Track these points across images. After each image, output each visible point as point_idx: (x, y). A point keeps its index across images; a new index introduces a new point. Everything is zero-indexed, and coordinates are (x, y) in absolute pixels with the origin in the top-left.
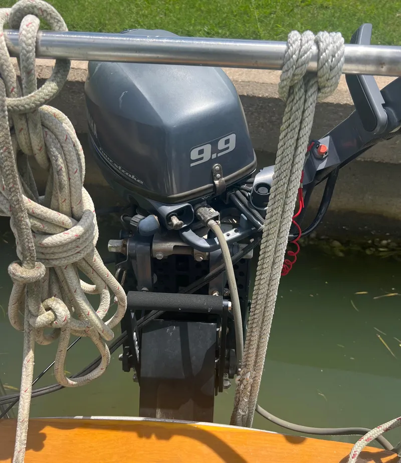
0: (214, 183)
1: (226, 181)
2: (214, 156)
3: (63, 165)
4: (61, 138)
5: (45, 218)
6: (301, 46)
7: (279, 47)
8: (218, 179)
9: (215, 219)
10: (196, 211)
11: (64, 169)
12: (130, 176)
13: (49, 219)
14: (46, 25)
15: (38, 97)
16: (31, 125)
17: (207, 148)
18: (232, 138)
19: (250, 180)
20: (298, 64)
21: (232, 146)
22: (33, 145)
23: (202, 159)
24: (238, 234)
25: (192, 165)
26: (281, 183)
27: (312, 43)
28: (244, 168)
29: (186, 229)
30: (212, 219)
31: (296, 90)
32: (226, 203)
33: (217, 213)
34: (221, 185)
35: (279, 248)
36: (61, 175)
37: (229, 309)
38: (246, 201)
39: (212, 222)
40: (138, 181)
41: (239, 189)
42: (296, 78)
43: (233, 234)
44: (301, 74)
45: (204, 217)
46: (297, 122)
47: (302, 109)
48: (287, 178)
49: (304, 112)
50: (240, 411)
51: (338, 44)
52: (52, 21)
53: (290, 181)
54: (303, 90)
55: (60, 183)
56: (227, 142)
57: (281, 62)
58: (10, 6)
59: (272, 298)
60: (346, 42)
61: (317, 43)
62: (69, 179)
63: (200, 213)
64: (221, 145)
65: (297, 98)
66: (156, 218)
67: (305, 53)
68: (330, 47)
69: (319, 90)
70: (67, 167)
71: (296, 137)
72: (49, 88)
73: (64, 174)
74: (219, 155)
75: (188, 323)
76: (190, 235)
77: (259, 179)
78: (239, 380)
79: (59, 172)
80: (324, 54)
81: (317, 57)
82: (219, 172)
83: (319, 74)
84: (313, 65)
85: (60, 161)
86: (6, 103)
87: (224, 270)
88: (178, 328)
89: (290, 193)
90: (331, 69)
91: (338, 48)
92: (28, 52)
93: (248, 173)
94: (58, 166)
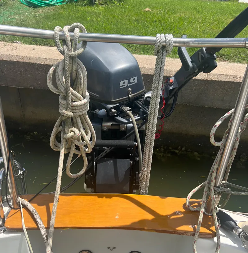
0: (129, 96)
1: (134, 96)
2: (129, 85)
3: (82, 76)
4: (82, 67)
5: (75, 95)
6: (160, 38)
7: (154, 38)
8: (130, 95)
9: (129, 110)
10: (121, 108)
11: (82, 78)
12: (94, 94)
13: (76, 95)
14: (81, 31)
15: (78, 52)
16: (74, 62)
17: (126, 81)
18: (136, 78)
19: (143, 97)
20: (160, 43)
21: (136, 81)
22: (73, 69)
23: (124, 85)
24: (139, 117)
25: (120, 88)
26: (156, 83)
27: (163, 37)
28: (141, 91)
29: (117, 116)
30: (128, 110)
31: (160, 51)
32: (133, 106)
33: (130, 108)
34: (132, 97)
35: (156, 109)
36: (81, 80)
37: (136, 146)
38: (142, 104)
39: (128, 111)
40: (97, 96)
41: (139, 100)
42: (159, 47)
43: (137, 117)
44: (161, 46)
45: (125, 110)
46: (160, 62)
47: (161, 58)
48: (158, 82)
49: (162, 59)
50: (142, 190)
51: (171, 37)
52: (83, 30)
53: (159, 83)
54: (161, 52)
55: (81, 83)
56: (134, 79)
57: (154, 43)
58: (70, 25)
59: (154, 131)
60: (173, 37)
61: (165, 37)
62: (83, 82)
63: (123, 108)
64: (132, 80)
65: (160, 54)
66: (105, 110)
67: (162, 40)
68: (169, 38)
69: (167, 52)
70: (83, 78)
71: (160, 67)
72: (82, 50)
73: (82, 80)
74: (131, 84)
75: (117, 159)
76: (119, 118)
77: (146, 95)
78: (141, 175)
79: (81, 79)
80: (167, 40)
81: (165, 41)
82: (131, 91)
83: (166, 46)
84: (164, 44)
85: (82, 75)
86: (69, 54)
87: (134, 132)
88: (113, 161)
89: (159, 88)
90: (170, 44)
91: (171, 39)
92: (77, 38)
93: (142, 93)
94: (81, 76)
